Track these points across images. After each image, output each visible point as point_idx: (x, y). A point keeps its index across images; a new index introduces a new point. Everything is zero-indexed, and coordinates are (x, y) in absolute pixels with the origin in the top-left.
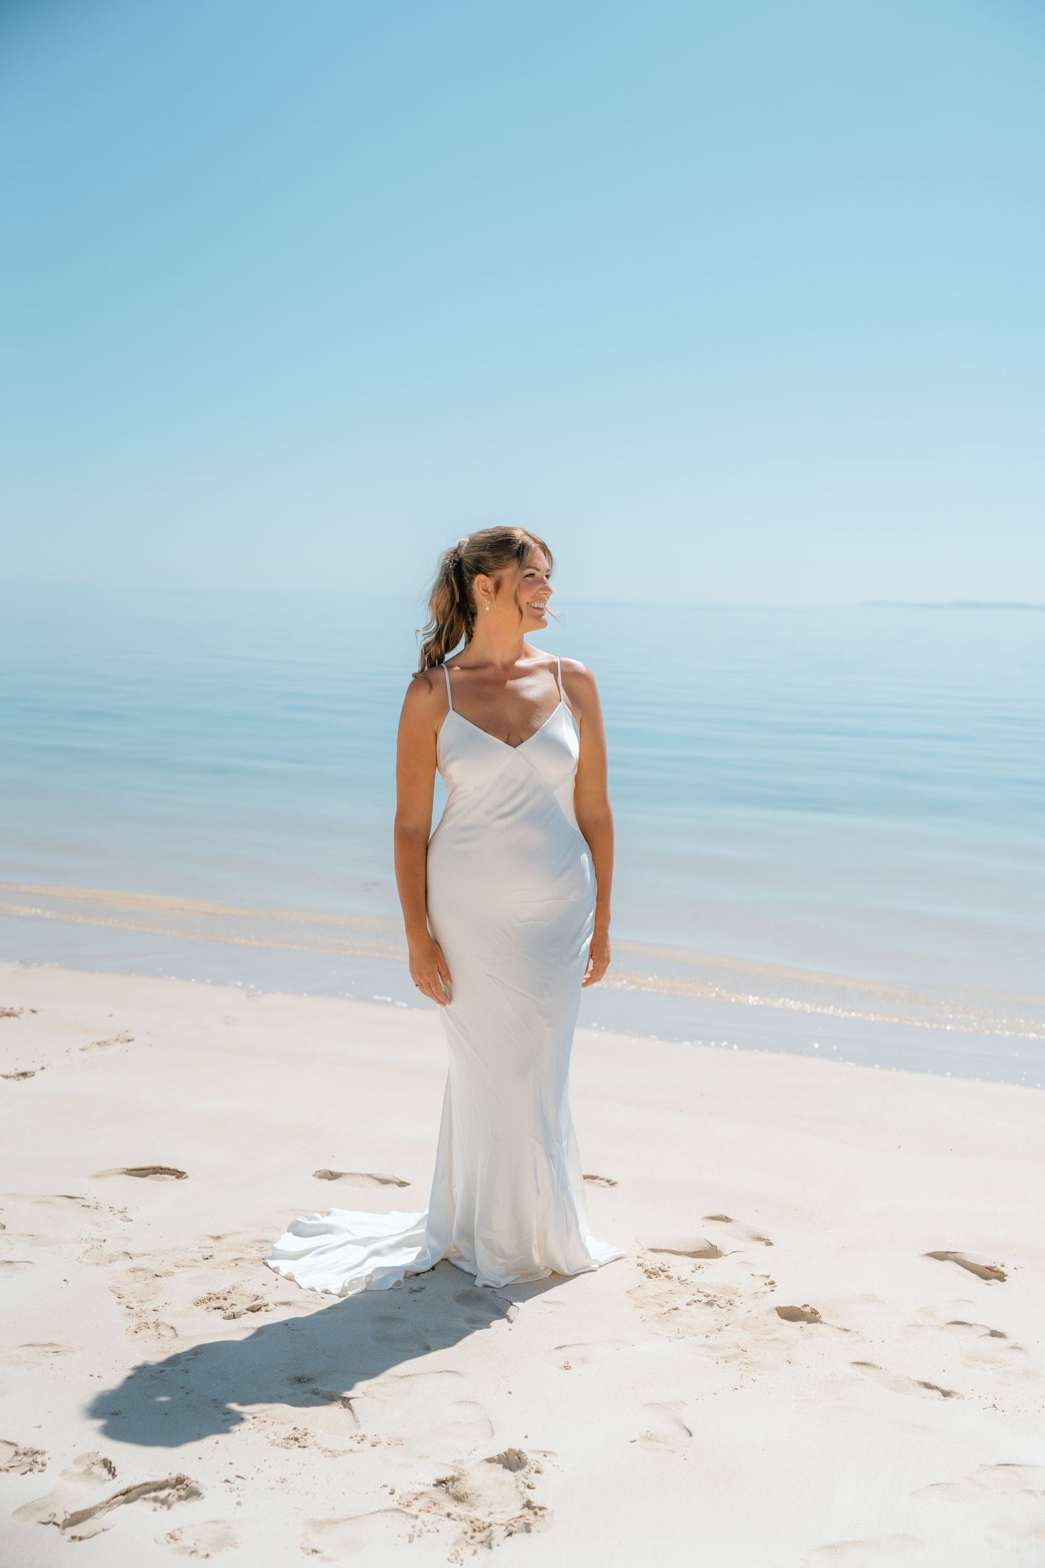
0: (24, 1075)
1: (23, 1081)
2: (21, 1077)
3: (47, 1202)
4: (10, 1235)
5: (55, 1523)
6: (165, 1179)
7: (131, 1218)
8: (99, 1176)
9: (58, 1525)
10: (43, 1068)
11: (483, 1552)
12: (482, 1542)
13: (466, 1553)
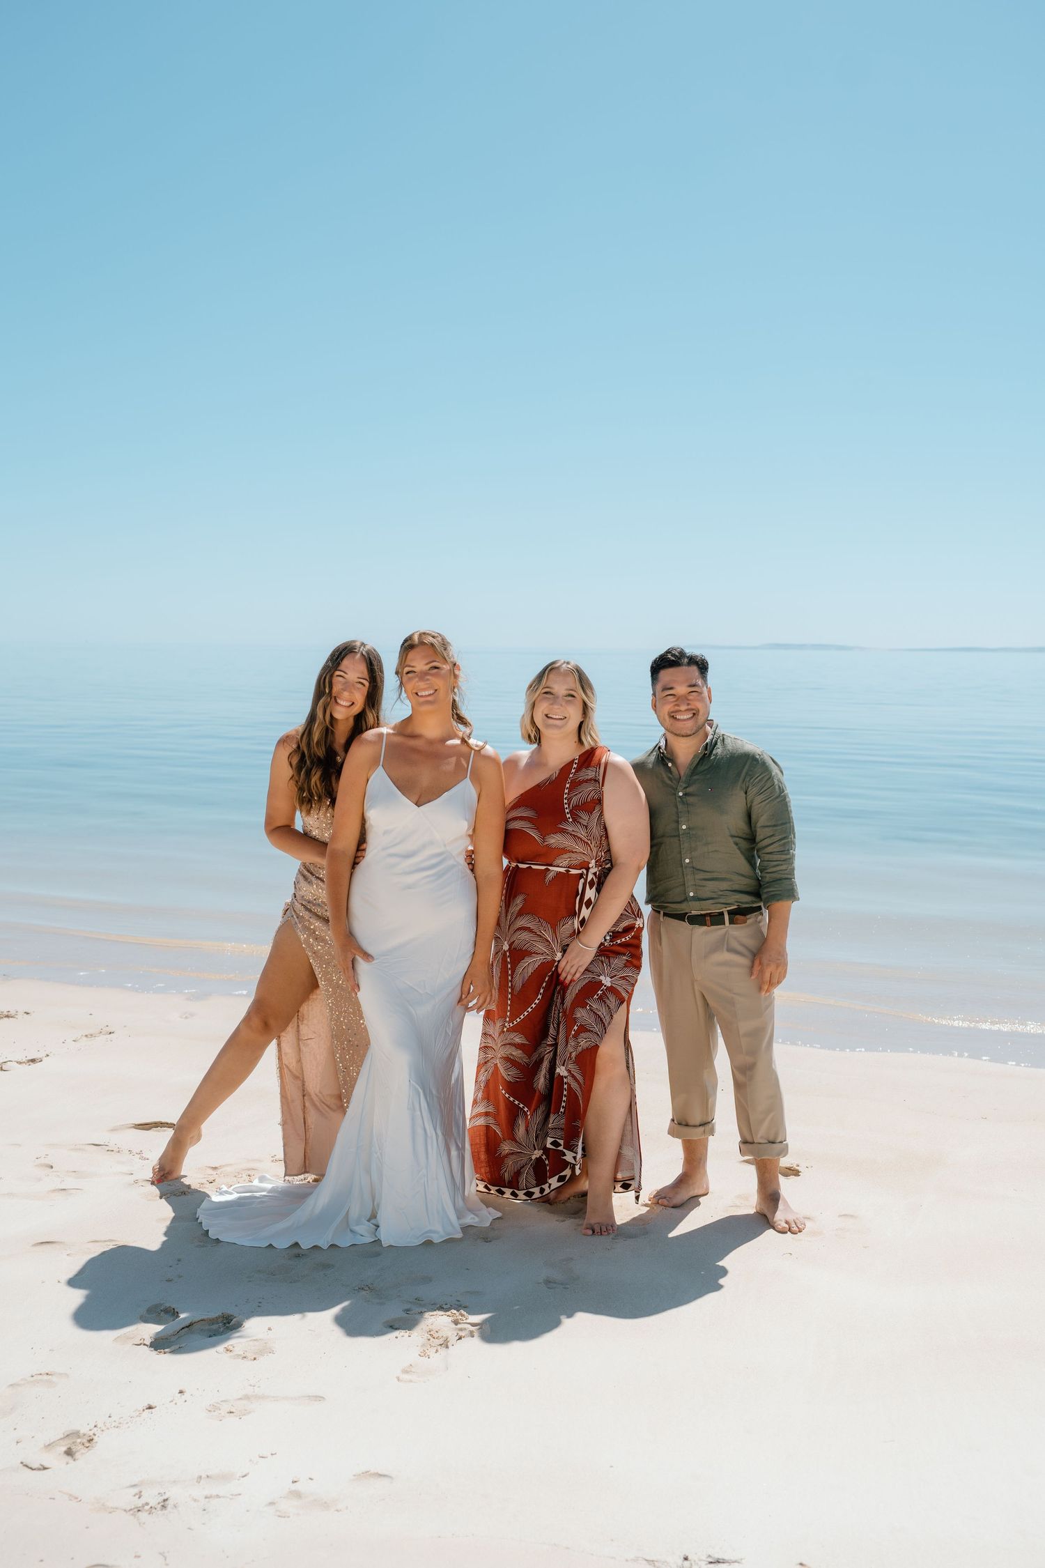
0: (33, 1061)
1: (33, 1066)
2: (30, 1063)
3: (80, 1149)
4: (58, 1172)
5: (145, 1345)
6: (165, 1131)
7: (147, 1157)
8: (114, 1130)
9: (147, 1345)
10: (48, 1055)
11: (442, 1351)
12: (441, 1345)
13: (431, 1352)
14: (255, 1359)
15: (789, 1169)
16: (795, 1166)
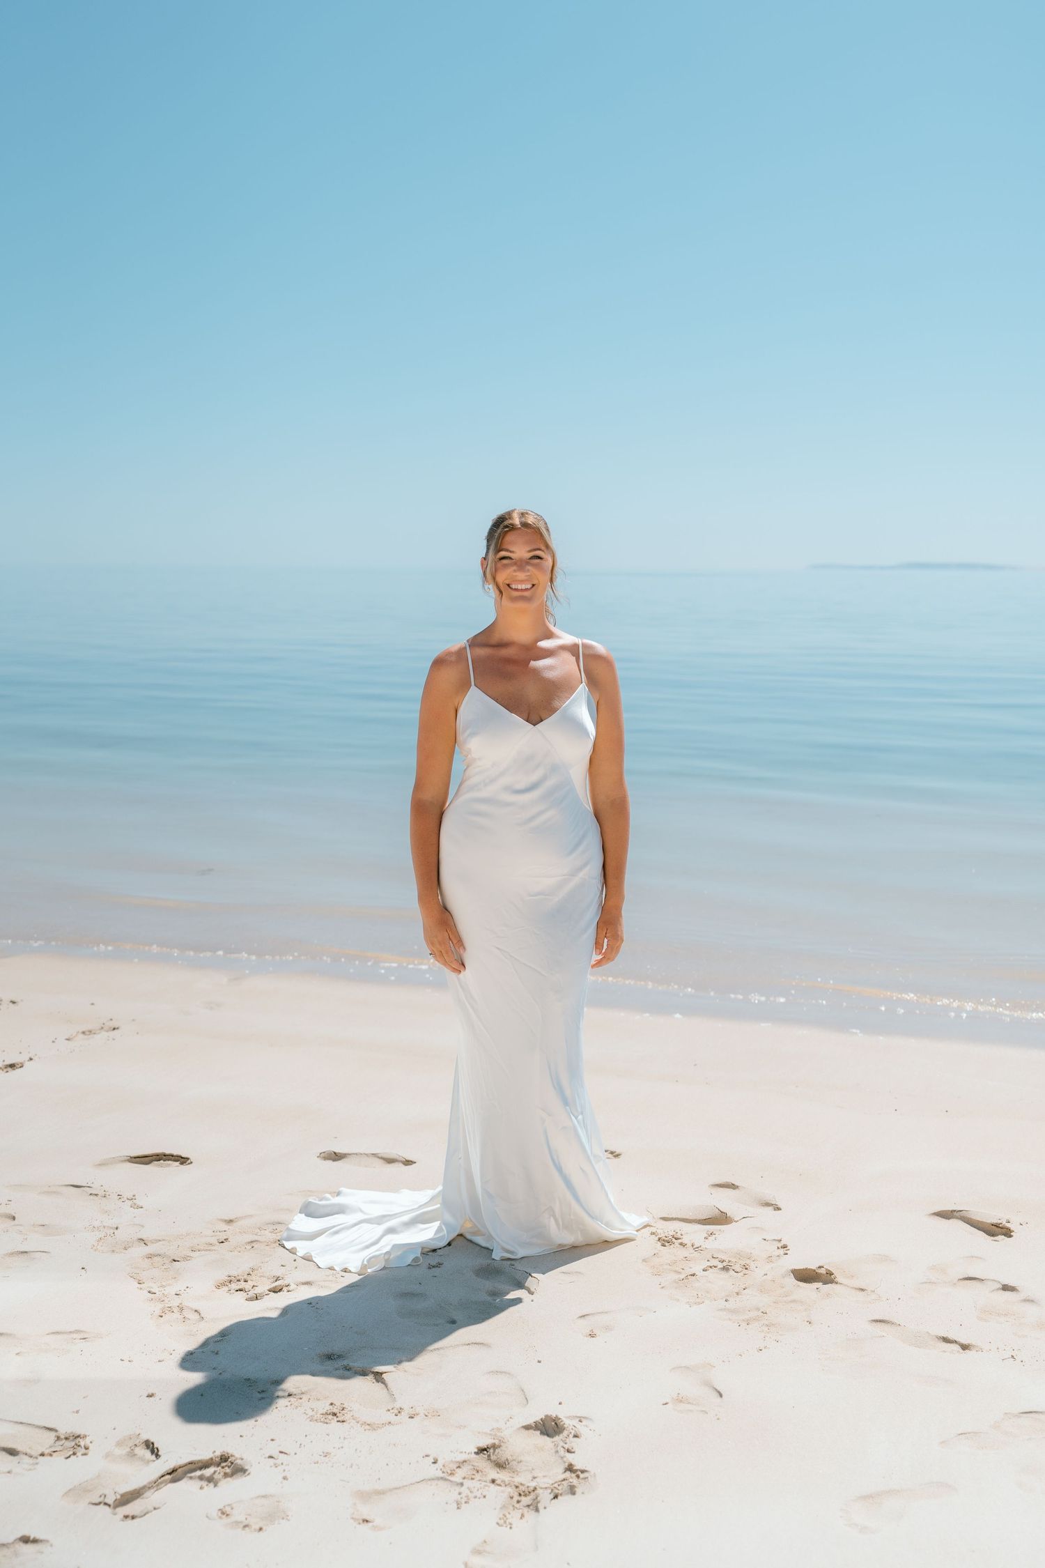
0: (12, 1066)
1: (13, 1074)
2: (9, 1069)
3: (55, 1192)
4: (21, 1225)
5: (105, 1504)
6: (169, 1165)
7: (141, 1204)
8: (102, 1164)
9: (109, 1506)
10: (31, 1059)
11: (530, 1515)
12: (528, 1506)
13: (514, 1517)
14: (261, 1529)
15: (996, 1226)
16: (1004, 1223)
